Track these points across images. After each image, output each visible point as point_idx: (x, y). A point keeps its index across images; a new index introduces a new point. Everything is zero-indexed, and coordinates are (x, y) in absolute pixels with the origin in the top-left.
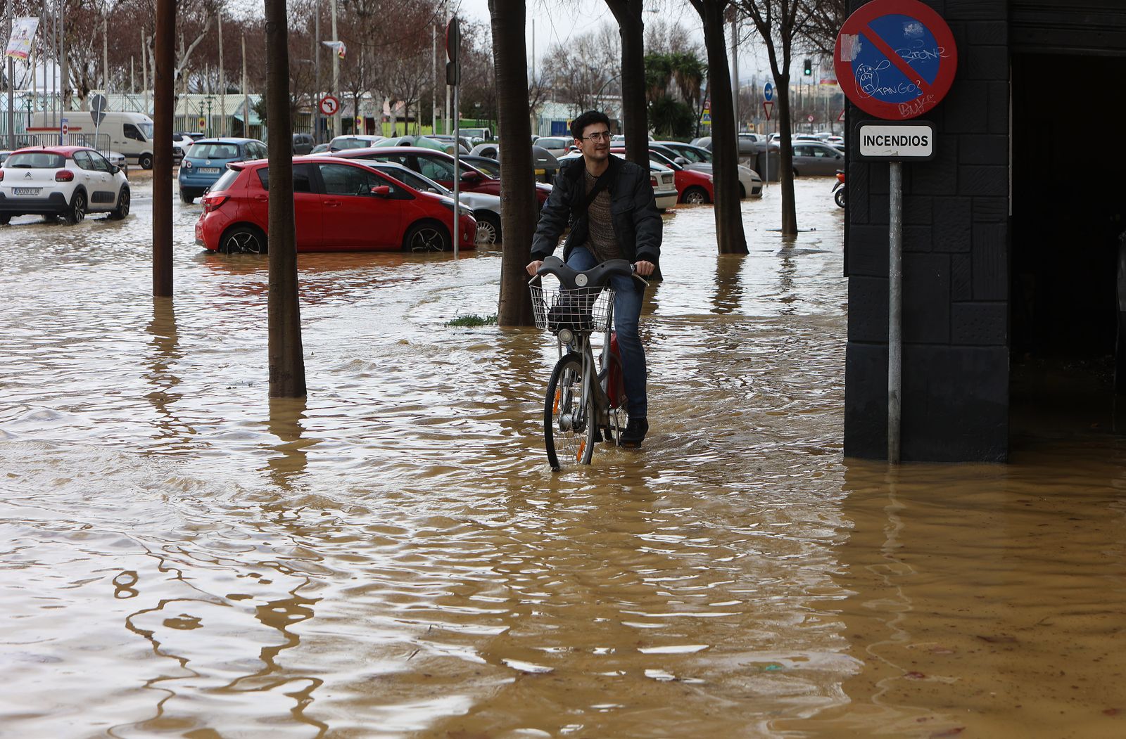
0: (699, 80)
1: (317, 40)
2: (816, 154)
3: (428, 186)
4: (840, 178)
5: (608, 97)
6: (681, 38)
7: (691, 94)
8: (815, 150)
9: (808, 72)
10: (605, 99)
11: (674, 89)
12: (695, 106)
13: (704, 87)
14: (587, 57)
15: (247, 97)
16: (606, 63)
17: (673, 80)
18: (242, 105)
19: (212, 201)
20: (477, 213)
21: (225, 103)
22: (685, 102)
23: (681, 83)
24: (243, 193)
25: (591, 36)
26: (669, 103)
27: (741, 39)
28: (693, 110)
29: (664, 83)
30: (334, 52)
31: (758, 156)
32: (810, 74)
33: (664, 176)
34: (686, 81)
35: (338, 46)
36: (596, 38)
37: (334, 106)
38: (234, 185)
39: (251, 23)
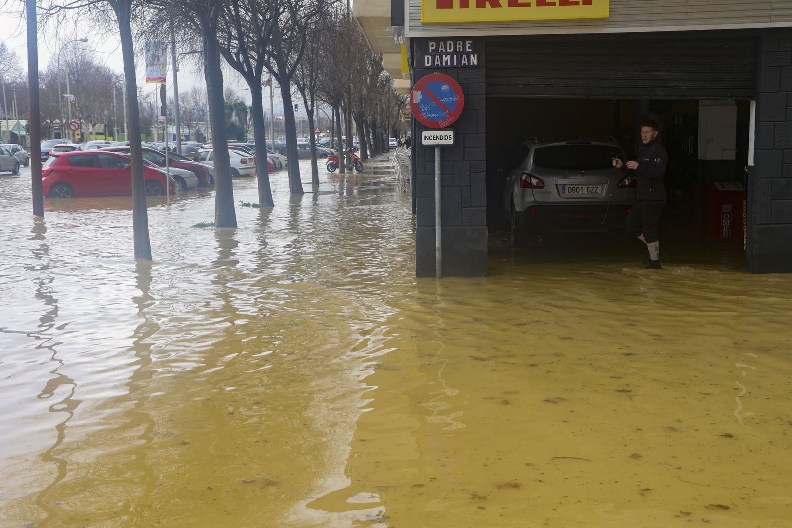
0: (246, 114)
1: (60, 93)
2: (307, 148)
3: (149, 165)
4: (329, 159)
5: (201, 123)
6: (230, 94)
7: (243, 121)
8: (306, 146)
9: (296, 110)
10: (199, 124)
11: (234, 118)
12: (245, 127)
13: (248, 117)
14: (185, 103)
15: (18, 121)
16: (195, 106)
17: (234, 114)
18: (16, 125)
19: (44, 172)
20: (175, 177)
21: (9, 124)
22: (240, 125)
23: (237, 115)
24: (60, 168)
25: (186, 93)
26: (233, 125)
27: (291, 94)
28: (244, 129)
29: (230, 116)
30: (69, 100)
31: (282, 150)
32: (297, 111)
33: (250, 159)
34: (240, 115)
35: (71, 97)
36: (189, 94)
37: (77, 127)
38: (55, 164)
39: (15, 84)
